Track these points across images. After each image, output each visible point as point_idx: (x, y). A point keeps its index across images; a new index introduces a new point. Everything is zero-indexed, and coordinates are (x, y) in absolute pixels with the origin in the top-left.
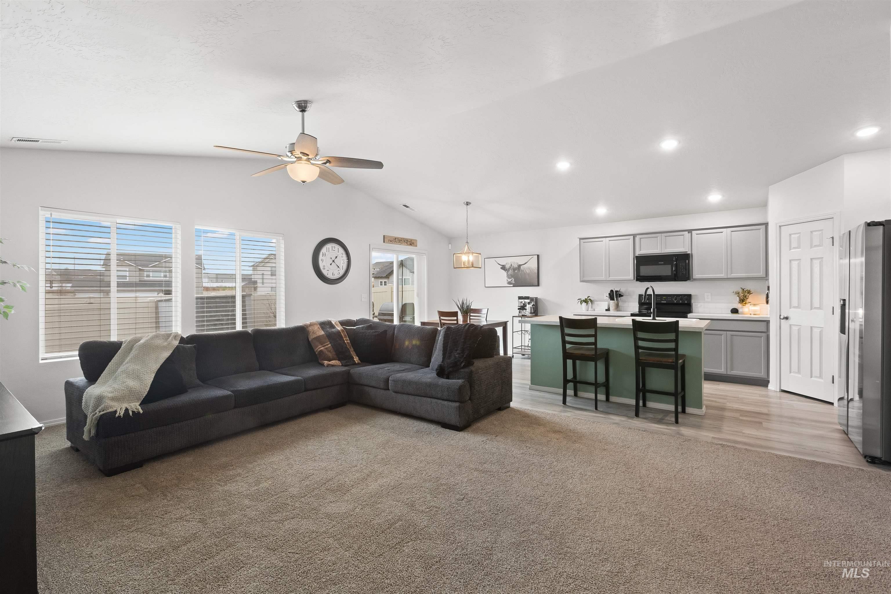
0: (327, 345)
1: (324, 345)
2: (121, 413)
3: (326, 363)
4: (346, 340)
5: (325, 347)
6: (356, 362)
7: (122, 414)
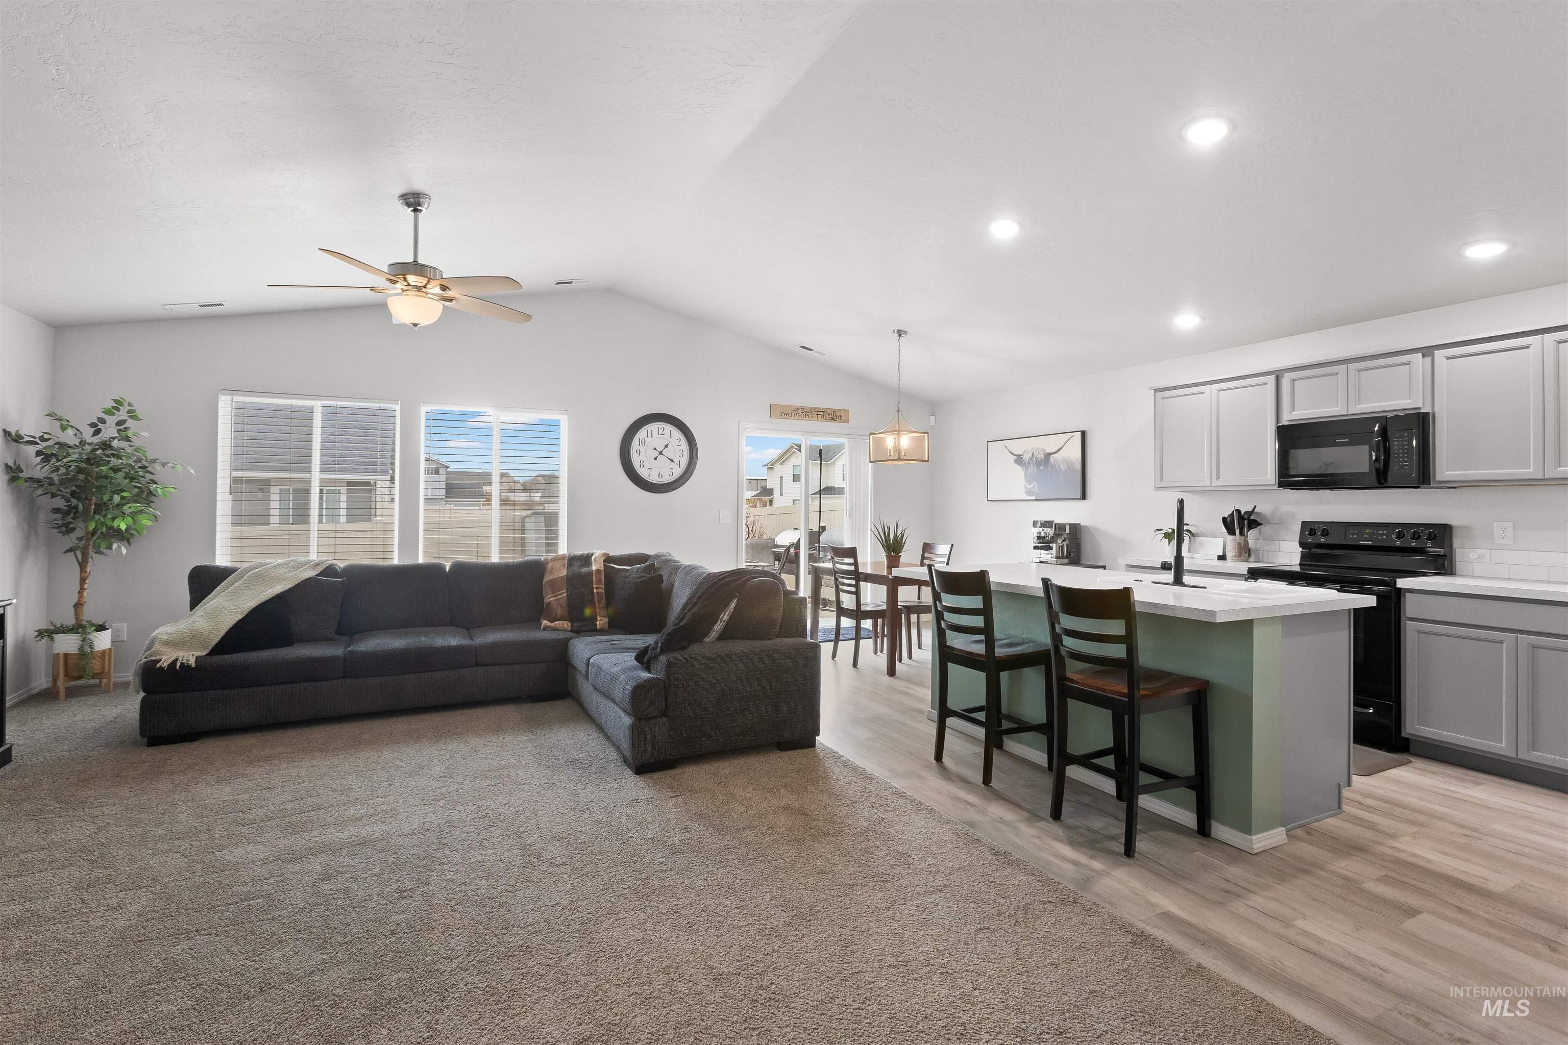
0: (561, 594)
1: (556, 594)
2: (165, 662)
3: (545, 623)
4: (596, 588)
5: (557, 598)
6: (598, 627)
7: (165, 665)
